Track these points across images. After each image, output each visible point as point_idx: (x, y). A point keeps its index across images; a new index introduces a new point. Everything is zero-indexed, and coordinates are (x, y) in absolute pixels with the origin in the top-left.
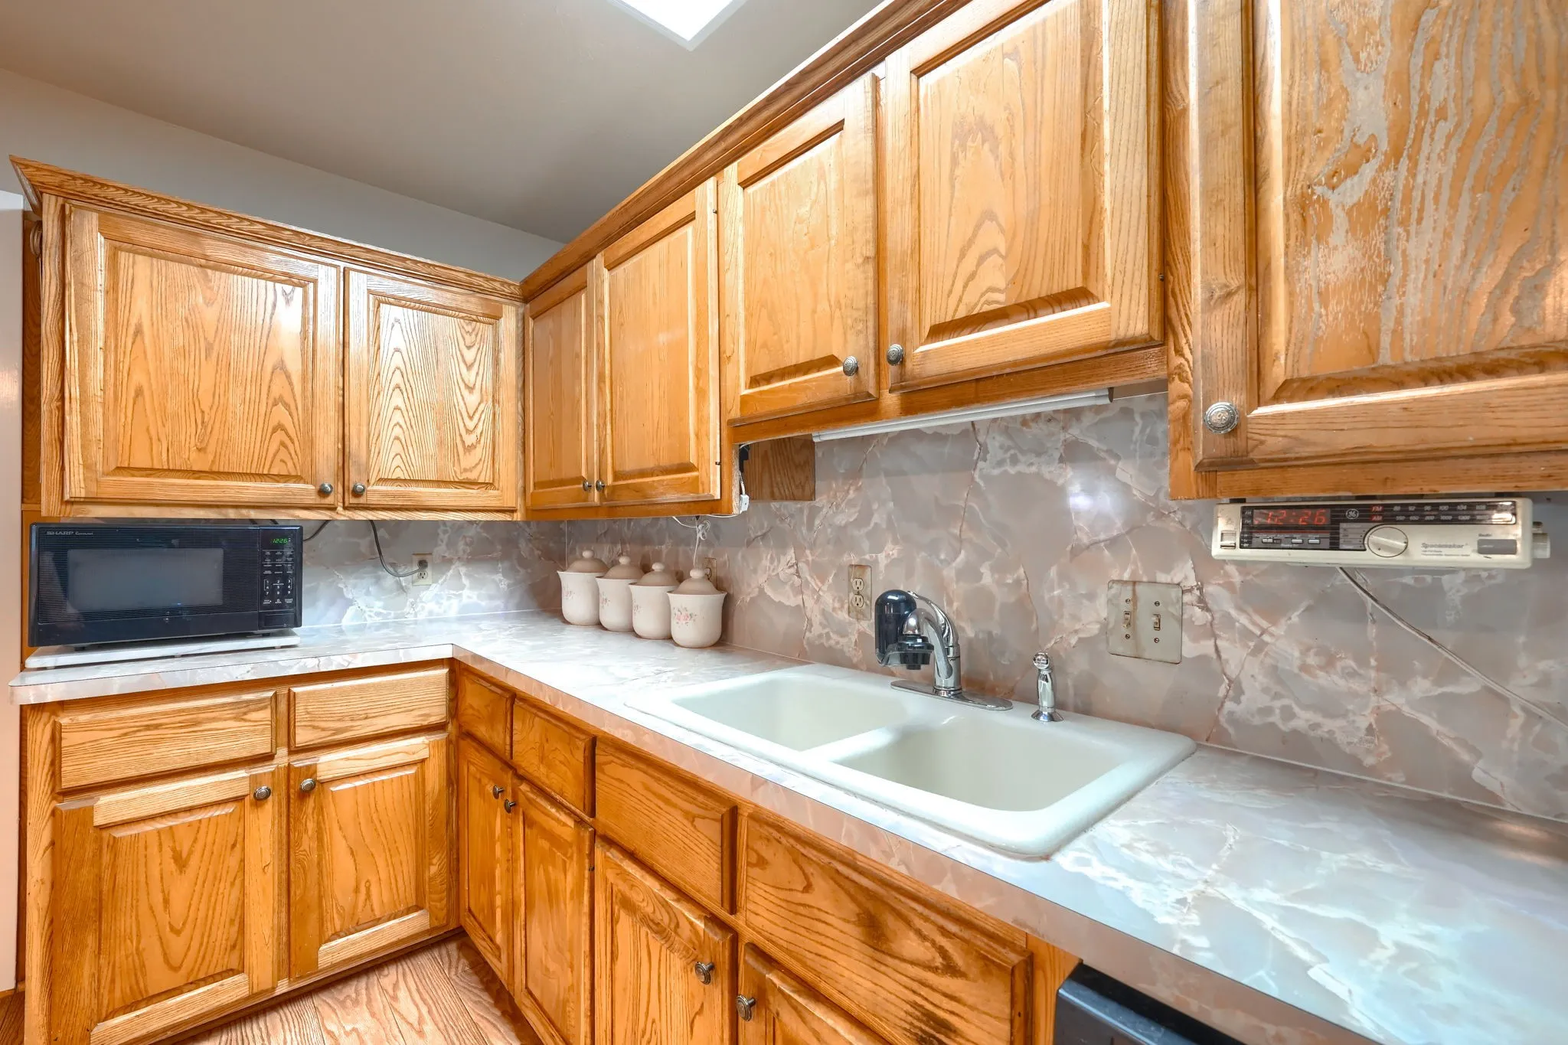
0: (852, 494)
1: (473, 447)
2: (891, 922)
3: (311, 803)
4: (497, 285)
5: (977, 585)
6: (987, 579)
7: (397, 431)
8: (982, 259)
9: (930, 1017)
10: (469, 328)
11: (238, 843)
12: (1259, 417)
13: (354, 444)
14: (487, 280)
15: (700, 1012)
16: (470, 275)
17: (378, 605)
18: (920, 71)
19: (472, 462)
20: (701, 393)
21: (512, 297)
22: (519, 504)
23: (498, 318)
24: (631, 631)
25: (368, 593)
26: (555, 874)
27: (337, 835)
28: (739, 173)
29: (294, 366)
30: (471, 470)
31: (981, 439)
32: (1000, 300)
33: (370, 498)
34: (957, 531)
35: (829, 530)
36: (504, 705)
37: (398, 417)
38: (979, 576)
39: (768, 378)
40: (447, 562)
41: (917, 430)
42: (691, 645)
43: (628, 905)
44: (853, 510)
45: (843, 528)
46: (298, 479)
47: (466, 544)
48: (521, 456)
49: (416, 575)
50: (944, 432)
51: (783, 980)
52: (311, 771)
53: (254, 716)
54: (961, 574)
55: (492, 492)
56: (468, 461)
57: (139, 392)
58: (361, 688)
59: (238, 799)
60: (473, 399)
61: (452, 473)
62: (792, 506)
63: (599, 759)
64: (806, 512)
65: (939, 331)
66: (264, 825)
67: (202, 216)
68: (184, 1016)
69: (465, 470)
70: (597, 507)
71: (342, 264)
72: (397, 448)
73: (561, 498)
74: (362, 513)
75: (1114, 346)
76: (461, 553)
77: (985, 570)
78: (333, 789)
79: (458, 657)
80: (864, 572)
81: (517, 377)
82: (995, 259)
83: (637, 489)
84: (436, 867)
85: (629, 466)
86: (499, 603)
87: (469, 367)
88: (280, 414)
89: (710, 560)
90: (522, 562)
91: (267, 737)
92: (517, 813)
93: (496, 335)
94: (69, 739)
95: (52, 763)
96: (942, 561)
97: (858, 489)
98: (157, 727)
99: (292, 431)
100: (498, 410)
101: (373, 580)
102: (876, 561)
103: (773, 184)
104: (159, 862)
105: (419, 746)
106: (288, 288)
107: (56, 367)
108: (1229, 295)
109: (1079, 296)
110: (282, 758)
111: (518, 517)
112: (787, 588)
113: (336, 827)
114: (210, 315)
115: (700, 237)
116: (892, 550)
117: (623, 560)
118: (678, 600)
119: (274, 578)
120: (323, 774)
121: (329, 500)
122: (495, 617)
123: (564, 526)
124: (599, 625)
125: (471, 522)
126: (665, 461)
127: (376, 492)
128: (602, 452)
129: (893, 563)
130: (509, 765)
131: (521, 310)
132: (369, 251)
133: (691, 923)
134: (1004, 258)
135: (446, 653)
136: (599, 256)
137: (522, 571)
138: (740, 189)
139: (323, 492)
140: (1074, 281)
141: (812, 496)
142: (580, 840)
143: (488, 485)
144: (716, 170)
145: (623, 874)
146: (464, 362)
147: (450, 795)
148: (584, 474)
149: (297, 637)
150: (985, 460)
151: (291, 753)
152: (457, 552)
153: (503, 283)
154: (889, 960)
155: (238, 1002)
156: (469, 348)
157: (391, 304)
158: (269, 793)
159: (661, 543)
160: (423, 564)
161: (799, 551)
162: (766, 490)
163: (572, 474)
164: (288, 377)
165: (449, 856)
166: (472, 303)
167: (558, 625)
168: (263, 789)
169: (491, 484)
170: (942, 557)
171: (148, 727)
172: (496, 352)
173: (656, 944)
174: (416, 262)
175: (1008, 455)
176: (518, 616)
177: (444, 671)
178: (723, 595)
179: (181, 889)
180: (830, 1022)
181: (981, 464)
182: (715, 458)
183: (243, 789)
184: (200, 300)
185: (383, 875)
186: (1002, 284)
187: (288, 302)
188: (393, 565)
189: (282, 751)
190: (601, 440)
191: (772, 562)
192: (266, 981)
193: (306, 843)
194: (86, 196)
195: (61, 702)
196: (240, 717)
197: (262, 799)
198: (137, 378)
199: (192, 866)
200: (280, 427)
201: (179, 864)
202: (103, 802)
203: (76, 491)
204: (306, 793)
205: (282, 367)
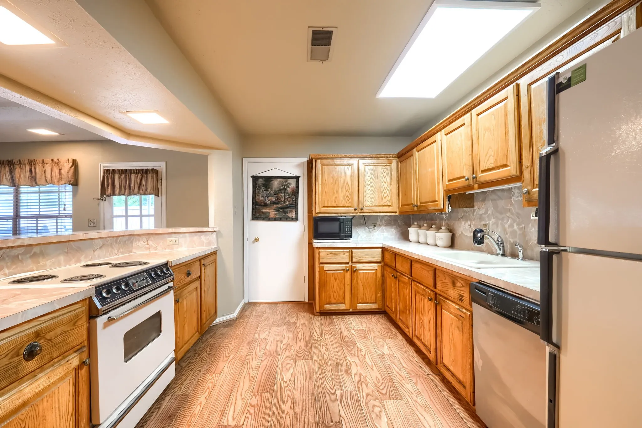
0: (483, 206)
1: (386, 197)
2: (456, 281)
3: (355, 273)
4: (391, 155)
5: (513, 229)
6: (516, 227)
7: (369, 195)
8: (489, 157)
9: (460, 295)
10: (384, 168)
11: (344, 279)
12: (533, 191)
13: (361, 199)
14: (389, 155)
15: (430, 309)
16: (384, 155)
17: (365, 236)
18: (478, 115)
19: (386, 201)
20: (438, 183)
21: (395, 157)
22: (398, 211)
23: (391, 164)
24: (427, 244)
25: (363, 233)
26: (405, 290)
27: (360, 282)
28: (445, 132)
29: (350, 183)
30: (386, 202)
31: (513, 191)
32: (492, 166)
33: (364, 211)
34: (508, 215)
35: (478, 216)
36: (394, 256)
37: (369, 191)
38: (514, 227)
39: (452, 180)
40: (380, 226)
41: (499, 189)
42: (441, 246)
43: (418, 293)
44: (484, 210)
45: (481, 215)
46: (350, 207)
47: (385, 221)
48: (398, 198)
49: (373, 229)
50: (504, 189)
51: (442, 298)
52: (355, 267)
53: (346, 254)
54: (509, 226)
55: (391, 208)
56: (385, 200)
57: (326, 192)
58: (364, 251)
59: (344, 270)
60: (386, 185)
61: (381, 204)
62: (469, 209)
63: (412, 264)
64: (472, 211)
65: (483, 171)
66: (348, 275)
67: (334, 156)
68: (337, 309)
69: (385, 203)
70: (416, 211)
71: (358, 159)
72: (369, 198)
73: (407, 209)
74: (362, 214)
75: (512, 176)
76: (383, 224)
77: (515, 225)
78: (359, 272)
79: (384, 246)
80: (486, 226)
81: (397, 178)
82: (491, 157)
83: (425, 206)
84: (379, 294)
85: (423, 201)
86: (393, 237)
87: (385, 177)
88: (347, 194)
89: (449, 224)
90: (399, 226)
91: (348, 259)
92: (396, 279)
93: (391, 168)
94: (321, 254)
95: (319, 258)
96: (505, 223)
97: (484, 204)
98: (332, 254)
99: (349, 197)
100: (392, 187)
101: (364, 230)
102: (489, 223)
103: (451, 136)
104: (332, 279)
105: (375, 266)
106: (348, 167)
107: (315, 189)
108: (528, 167)
109: (505, 166)
110: (350, 264)
111: (397, 214)
112: (468, 231)
113: (360, 281)
114: (336, 175)
115: (437, 146)
116: (493, 220)
117: (425, 225)
118: (438, 235)
119: (347, 228)
120: (358, 269)
121: (356, 211)
122: (392, 240)
123: (411, 216)
124: (419, 242)
125: (386, 216)
126: (431, 200)
127: (366, 209)
128: (417, 197)
129: (493, 224)
130: (395, 270)
131: (397, 160)
132: (363, 155)
133: (428, 292)
134: (493, 157)
135: (381, 246)
136: (415, 148)
137: (399, 228)
138: (445, 136)
139: (355, 210)
140: (504, 163)
141: (473, 206)
142: (409, 281)
143: (390, 206)
144: (440, 130)
145: (417, 286)
146: (384, 176)
147: (382, 279)
148: (413, 203)
149: (351, 240)
150: (514, 196)
151: (352, 263)
152: (382, 223)
153: (392, 155)
154: (456, 288)
155: (343, 310)
156: (385, 173)
157: (367, 166)
158: (349, 270)
159: (436, 220)
160: (375, 226)
161: (471, 221)
162: (457, 205)
163: (410, 203)
164: (349, 185)
165: (382, 292)
166: (385, 161)
167: (409, 242)
168: (348, 269)
169: (391, 206)
170: (505, 222)
171: (331, 254)
172: (391, 172)
173: (423, 298)
174: (372, 155)
175: (519, 195)
176: (398, 240)
177: (381, 250)
178: (451, 234)
179: (335, 284)
180: (448, 302)
181: (513, 197)
182: (442, 198)
183: (344, 268)
184: (334, 173)
185: (369, 293)
186: (493, 162)
187: (348, 170)
188: (368, 226)
189: (350, 262)
190: (417, 194)
191: (464, 224)
192: (348, 308)
193: (355, 282)
194: (319, 157)
195: (320, 248)
196: (344, 254)
197: (347, 271)
198: (326, 189)
199: (337, 281)
200: (347, 196)
201: (336, 280)
202: (325, 266)
203: (318, 211)
204: (355, 271)
205: (347, 184)
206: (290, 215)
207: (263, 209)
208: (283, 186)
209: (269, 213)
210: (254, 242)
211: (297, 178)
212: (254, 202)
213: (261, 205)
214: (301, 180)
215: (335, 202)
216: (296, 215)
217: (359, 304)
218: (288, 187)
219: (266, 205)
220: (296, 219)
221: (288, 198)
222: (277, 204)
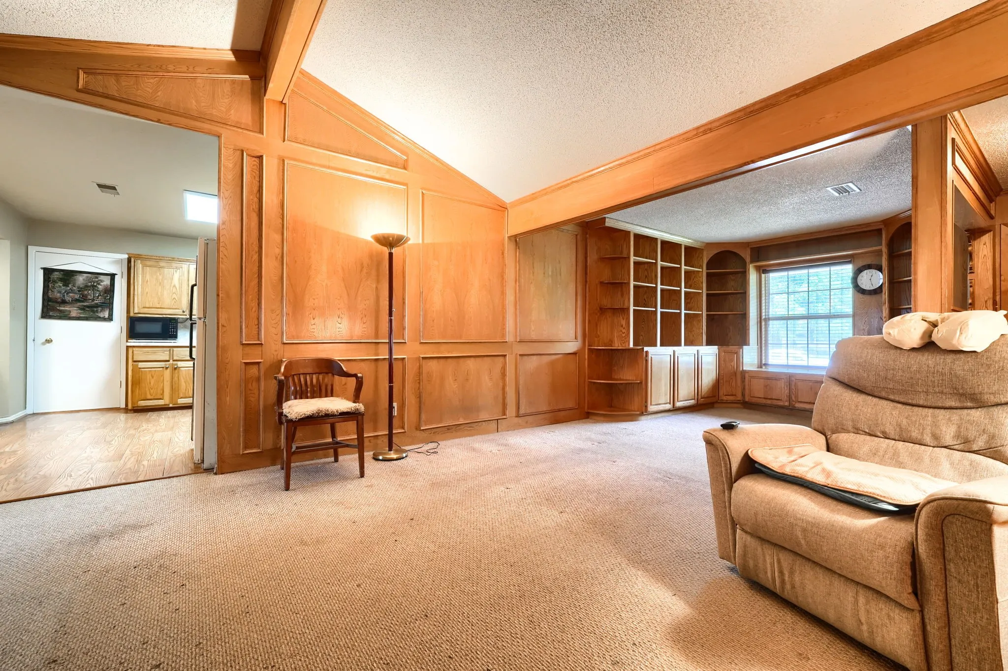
3: (176, 371)
11: (163, 376)
27: (182, 378)
29: (177, 286)
46: (178, 309)
52: (177, 364)
53: (166, 353)
57: (147, 293)
58: (187, 350)
59: (163, 367)
66: (167, 373)
67: (159, 258)
71: (188, 263)
78: (181, 369)
88: (174, 296)
91: (168, 357)
94: (135, 352)
95: (132, 356)
98: (149, 352)
99: (177, 299)
104: (149, 376)
106: (176, 270)
107: (133, 289)
110: (171, 362)
113: (181, 376)
114: (160, 277)
119: (172, 328)
120: (179, 366)
139: (184, 312)
149: (176, 339)
151: (173, 361)
155: (162, 405)
164: (176, 288)
168: (168, 366)
171: (147, 352)
179: (152, 381)
184: (159, 274)
187: (176, 273)
189: (171, 361)
192: (167, 403)
193: (176, 379)
194: (138, 257)
195: (134, 347)
196: (163, 353)
197: (167, 368)
198: (147, 290)
199: (155, 378)
200: (174, 298)
201: (153, 377)
202: (140, 364)
203: (136, 311)
204: (175, 369)
205: (174, 286)
206: (101, 315)
207: (60, 306)
208: (91, 282)
209: (70, 311)
210: (43, 344)
211: (112, 276)
212: (46, 297)
213: (58, 303)
214: (117, 279)
215: (159, 303)
216: (109, 315)
217: (181, 398)
218: (99, 284)
219: (64, 302)
220: (110, 319)
221: (98, 296)
222: (82, 302)
